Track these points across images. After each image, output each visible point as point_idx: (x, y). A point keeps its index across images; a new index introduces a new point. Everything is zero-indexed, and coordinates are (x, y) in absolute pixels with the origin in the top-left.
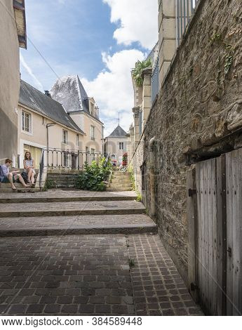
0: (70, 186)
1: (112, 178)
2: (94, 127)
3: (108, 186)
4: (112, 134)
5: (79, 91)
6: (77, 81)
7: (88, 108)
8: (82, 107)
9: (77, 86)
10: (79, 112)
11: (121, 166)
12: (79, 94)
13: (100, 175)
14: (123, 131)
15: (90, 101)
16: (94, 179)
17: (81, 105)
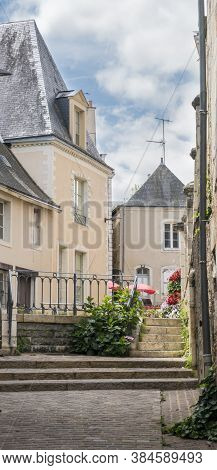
0: (58, 347)
1: (143, 330)
2: (83, 182)
3: (133, 346)
4: (141, 194)
5: (39, 71)
6: (34, 43)
7: (65, 124)
8: (49, 123)
9: (36, 56)
10: (40, 140)
11: (165, 305)
12: (41, 82)
13: (119, 324)
14: (176, 182)
15: (72, 103)
16: (107, 332)
17: (46, 117)
